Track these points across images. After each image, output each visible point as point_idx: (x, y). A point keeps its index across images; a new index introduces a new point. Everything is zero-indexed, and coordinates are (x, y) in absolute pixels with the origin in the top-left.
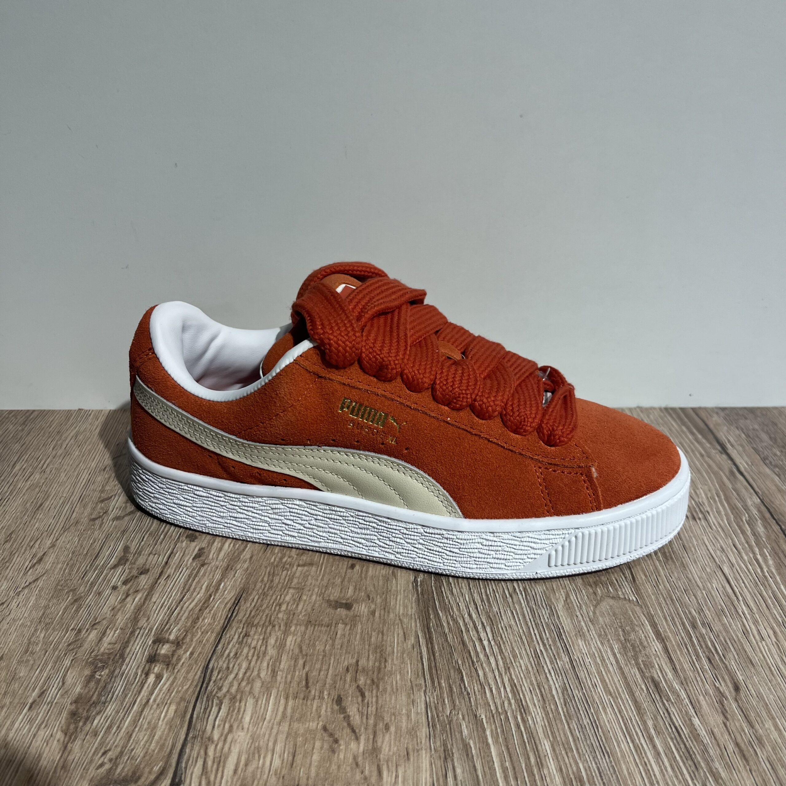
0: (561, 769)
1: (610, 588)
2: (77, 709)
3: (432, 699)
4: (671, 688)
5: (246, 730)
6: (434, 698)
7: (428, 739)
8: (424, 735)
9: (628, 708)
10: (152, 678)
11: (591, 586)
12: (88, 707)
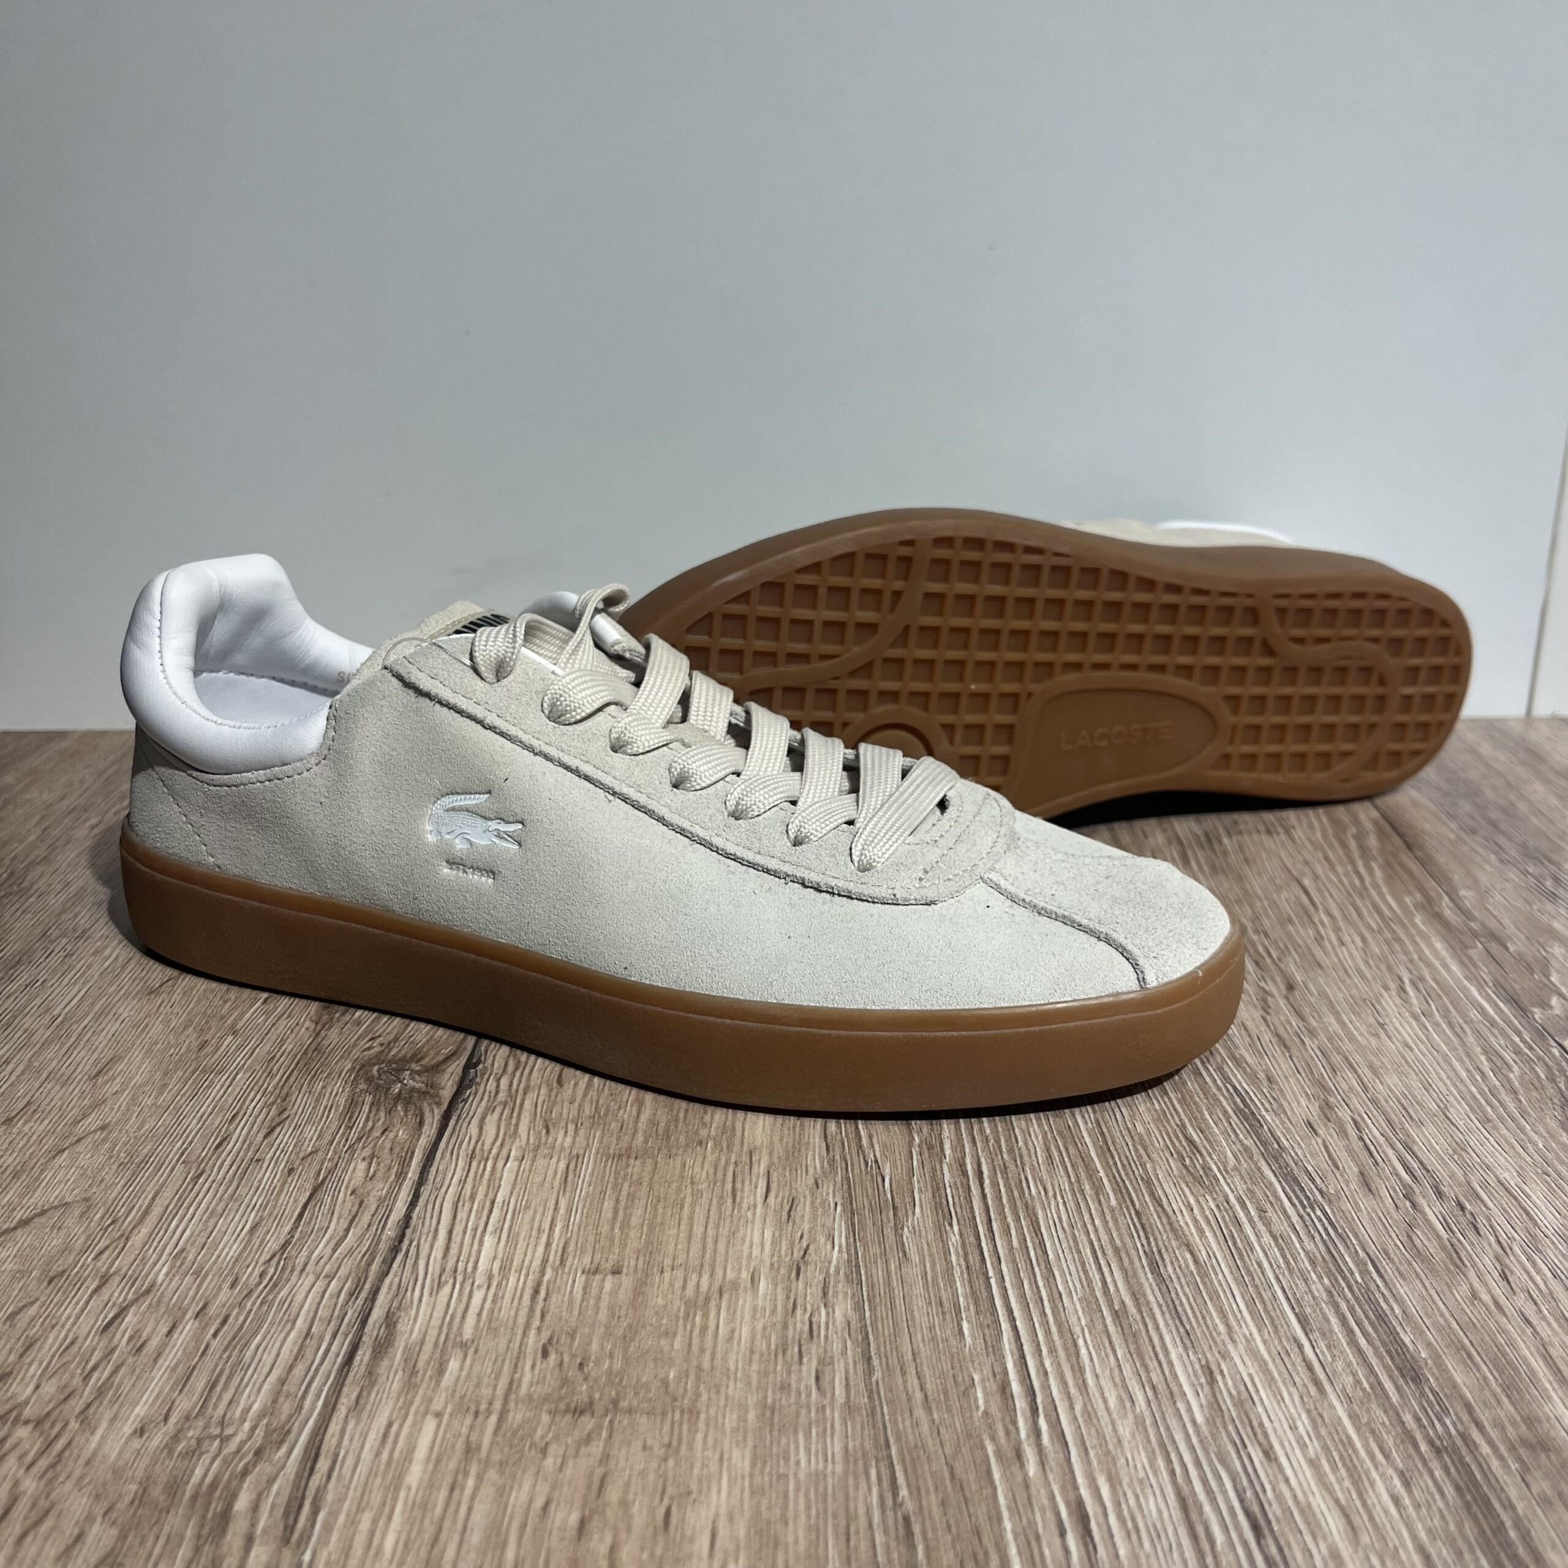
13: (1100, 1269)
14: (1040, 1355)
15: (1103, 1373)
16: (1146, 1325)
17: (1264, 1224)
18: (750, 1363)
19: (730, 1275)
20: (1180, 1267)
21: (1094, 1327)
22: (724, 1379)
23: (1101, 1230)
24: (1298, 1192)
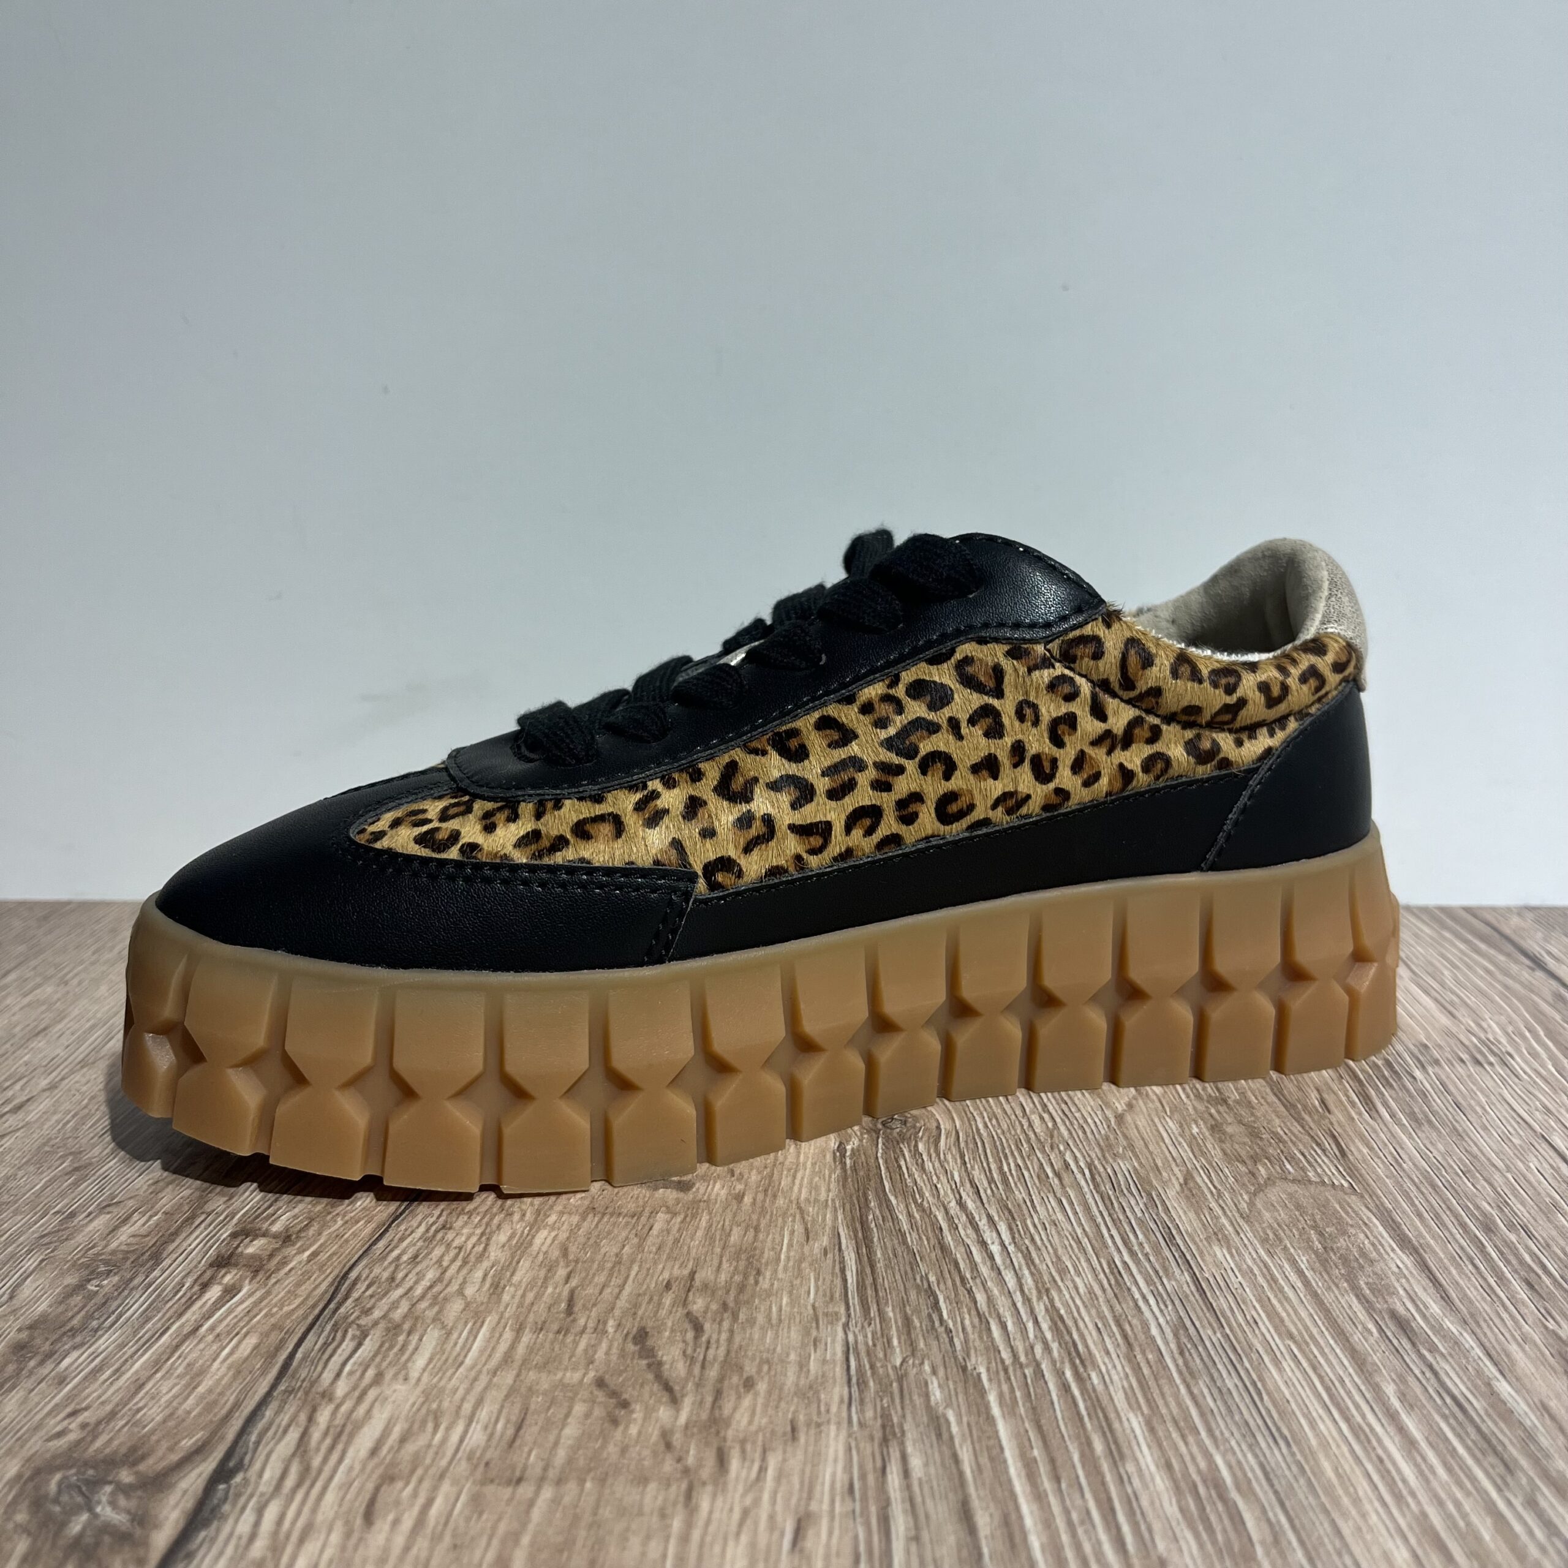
0: (1169, 1466)
1: (1288, 1166)
2: (32, 1338)
3: (860, 1338)
4: (1439, 1329)
5: (413, 1381)
6: (866, 1336)
7: (845, 1407)
8: (836, 1398)
9: (1334, 1361)
10: (214, 1292)
11: (1244, 1162)
12: (55, 1337)
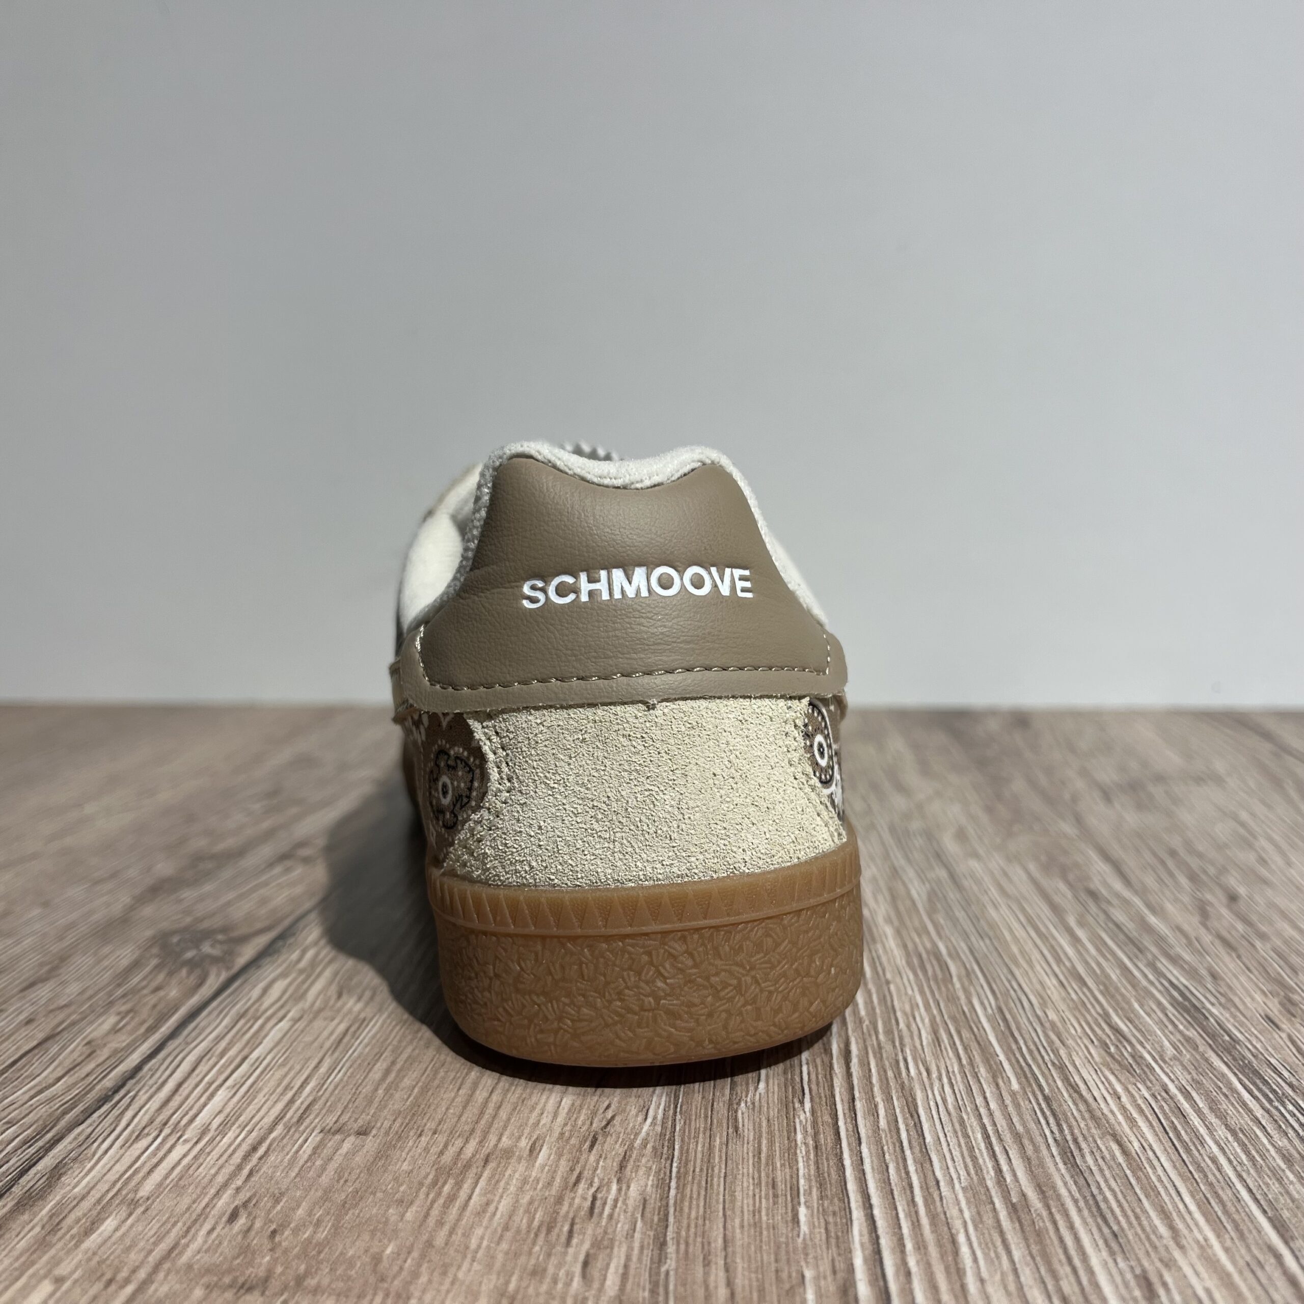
4: (1117, 896)
9: (1037, 909)
10: (279, 870)
13: (994, 1156)
14: (903, 1251)
15: (991, 1276)
16: (1055, 1223)
17: (1217, 1117)
18: (498, 1243)
19: (505, 1141)
20: (1103, 1158)
21: (982, 1222)
22: (459, 1258)
23: (998, 1115)
24: (1261, 1085)
